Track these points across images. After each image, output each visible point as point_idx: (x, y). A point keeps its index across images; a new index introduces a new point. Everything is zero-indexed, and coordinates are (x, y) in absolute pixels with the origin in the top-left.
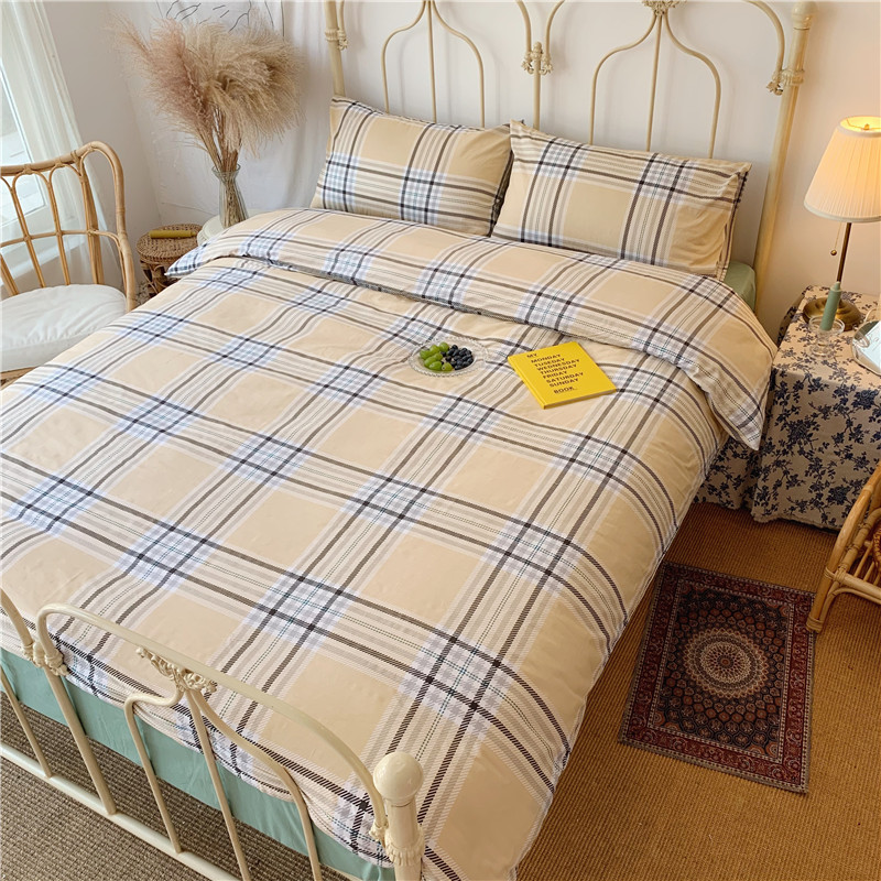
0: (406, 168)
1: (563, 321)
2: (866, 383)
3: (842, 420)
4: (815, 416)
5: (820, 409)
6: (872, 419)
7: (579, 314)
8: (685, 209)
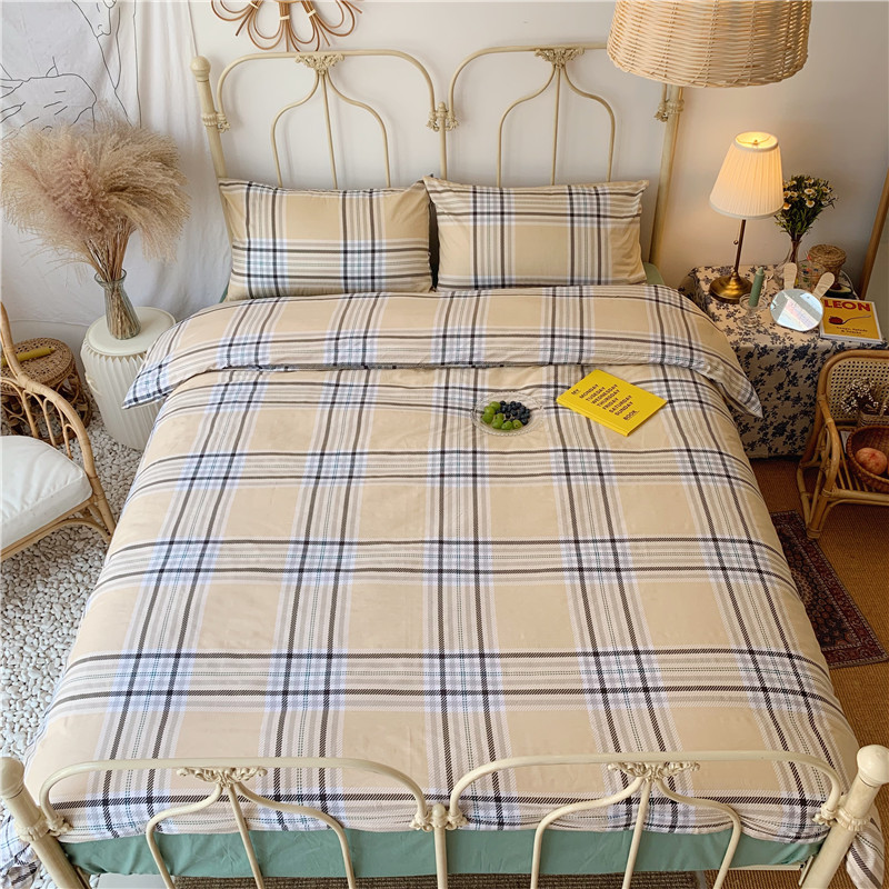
0: (342, 242)
1: (585, 355)
2: (798, 342)
3: (783, 372)
4: (762, 374)
5: (766, 369)
6: (805, 366)
7: (596, 345)
8: (614, 230)
